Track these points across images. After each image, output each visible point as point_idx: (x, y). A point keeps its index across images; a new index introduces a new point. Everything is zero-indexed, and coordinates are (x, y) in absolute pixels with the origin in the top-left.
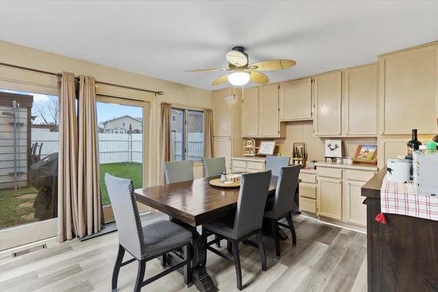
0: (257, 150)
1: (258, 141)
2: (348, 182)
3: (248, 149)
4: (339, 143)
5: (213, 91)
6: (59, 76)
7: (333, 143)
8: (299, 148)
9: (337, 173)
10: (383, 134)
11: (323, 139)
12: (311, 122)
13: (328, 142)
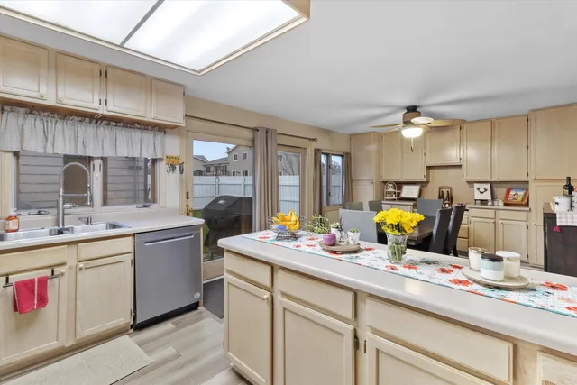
0: (399, 194)
1: (399, 185)
2: (501, 221)
3: (390, 193)
4: (488, 186)
5: (351, 135)
6: (256, 130)
7: (482, 187)
8: (445, 191)
9: (491, 214)
10: (535, 179)
11: (471, 183)
12: (460, 166)
13: (476, 186)
